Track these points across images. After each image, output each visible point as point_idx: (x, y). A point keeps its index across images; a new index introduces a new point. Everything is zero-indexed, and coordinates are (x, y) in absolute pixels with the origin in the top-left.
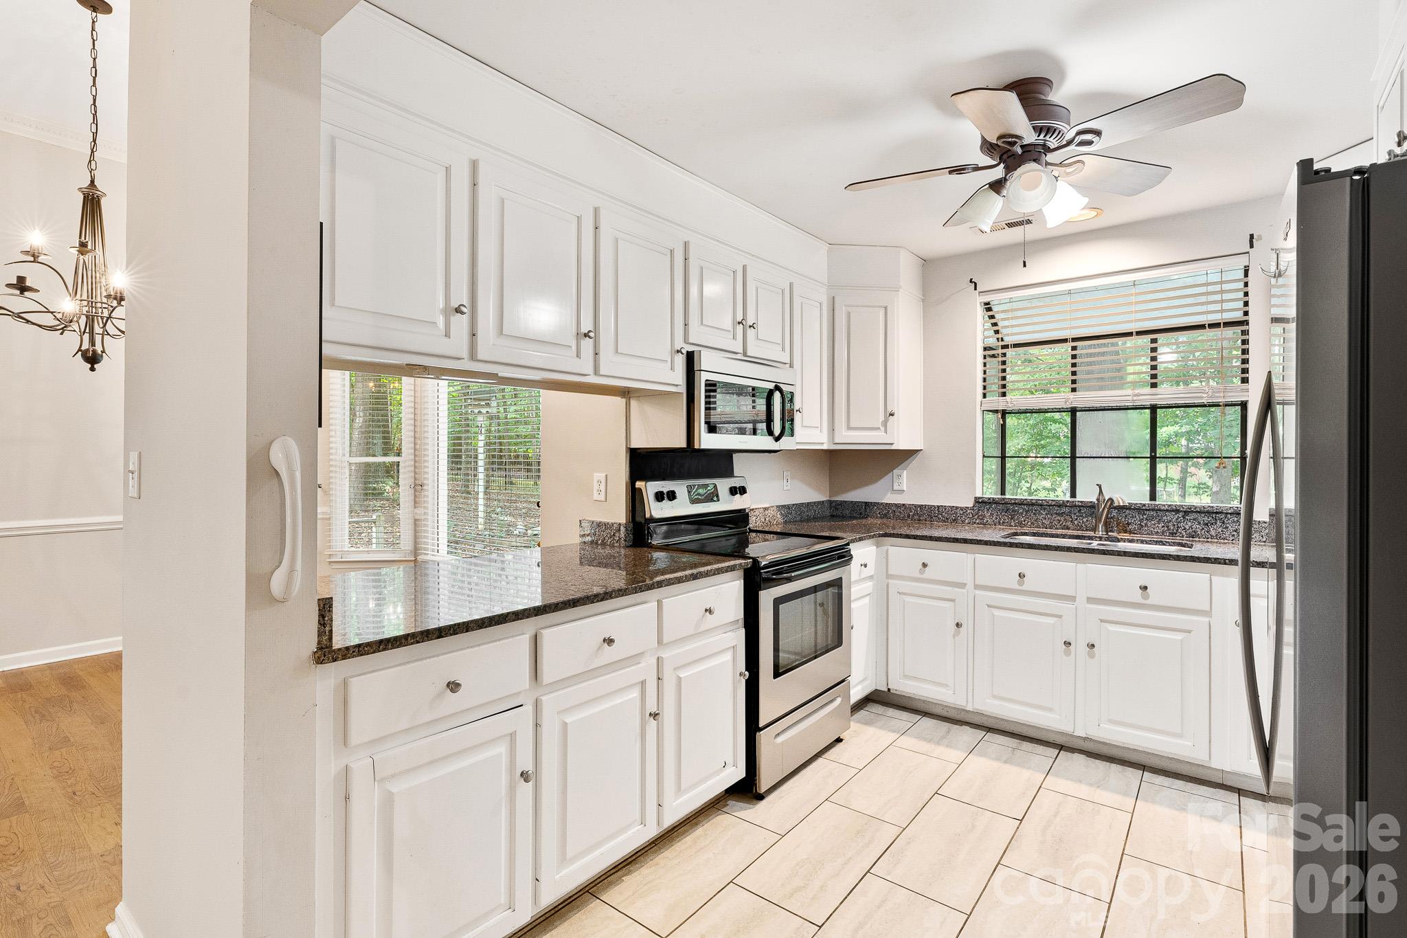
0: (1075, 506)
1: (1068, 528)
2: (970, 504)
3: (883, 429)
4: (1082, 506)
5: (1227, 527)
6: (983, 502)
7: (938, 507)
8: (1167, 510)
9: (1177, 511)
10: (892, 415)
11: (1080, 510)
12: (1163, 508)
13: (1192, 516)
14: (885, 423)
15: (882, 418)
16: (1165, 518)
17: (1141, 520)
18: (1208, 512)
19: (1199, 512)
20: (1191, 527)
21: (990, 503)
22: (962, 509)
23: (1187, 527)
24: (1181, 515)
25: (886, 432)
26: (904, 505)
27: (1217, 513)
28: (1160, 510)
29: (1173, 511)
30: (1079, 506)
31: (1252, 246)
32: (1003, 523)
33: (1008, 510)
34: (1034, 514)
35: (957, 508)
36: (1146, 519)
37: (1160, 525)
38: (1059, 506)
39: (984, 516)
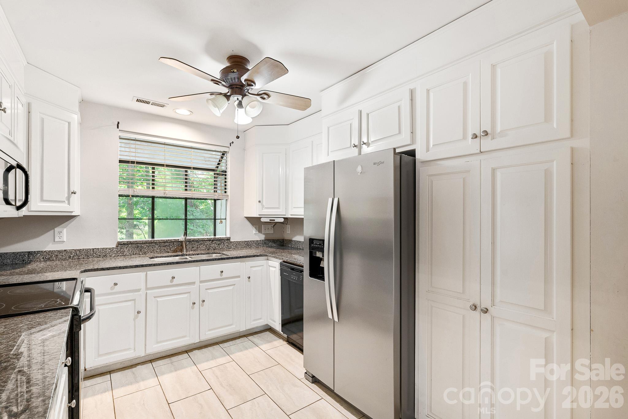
0: (172, 242)
1: (168, 252)
2: (115, 246)
3: (67, 202)
4: (175, 242)
5: (225, 245)
6: (124, 244)
7: (93, 249)
8: (207, 240)
9: (210, 240)
10: (75, 193)
11: (174, 243)
12: (205, 239)
13: (215, 242)
14: (68, 199)
15: (66, 195)
16: (206, 243)
17: (198, 245)
18: (220, 240)
19: (216, 240)
20: (214, 246)
21: (127, 244)
22: (110, 249)
23: (213, 246)
24: (211, 241)
25: (69, 204)
26: (65, 250)
27: (222, 240)
28: (204, 241)
29: (209, 240)
30: (173, 242)
31: (230, 146)
32: (136, 253)
33: (138, 247)
34: (152, 247)
35: (106, 249)
36: (200, 245)
37: (204, 247)
38: (164, 243)
39: (124, 251)
